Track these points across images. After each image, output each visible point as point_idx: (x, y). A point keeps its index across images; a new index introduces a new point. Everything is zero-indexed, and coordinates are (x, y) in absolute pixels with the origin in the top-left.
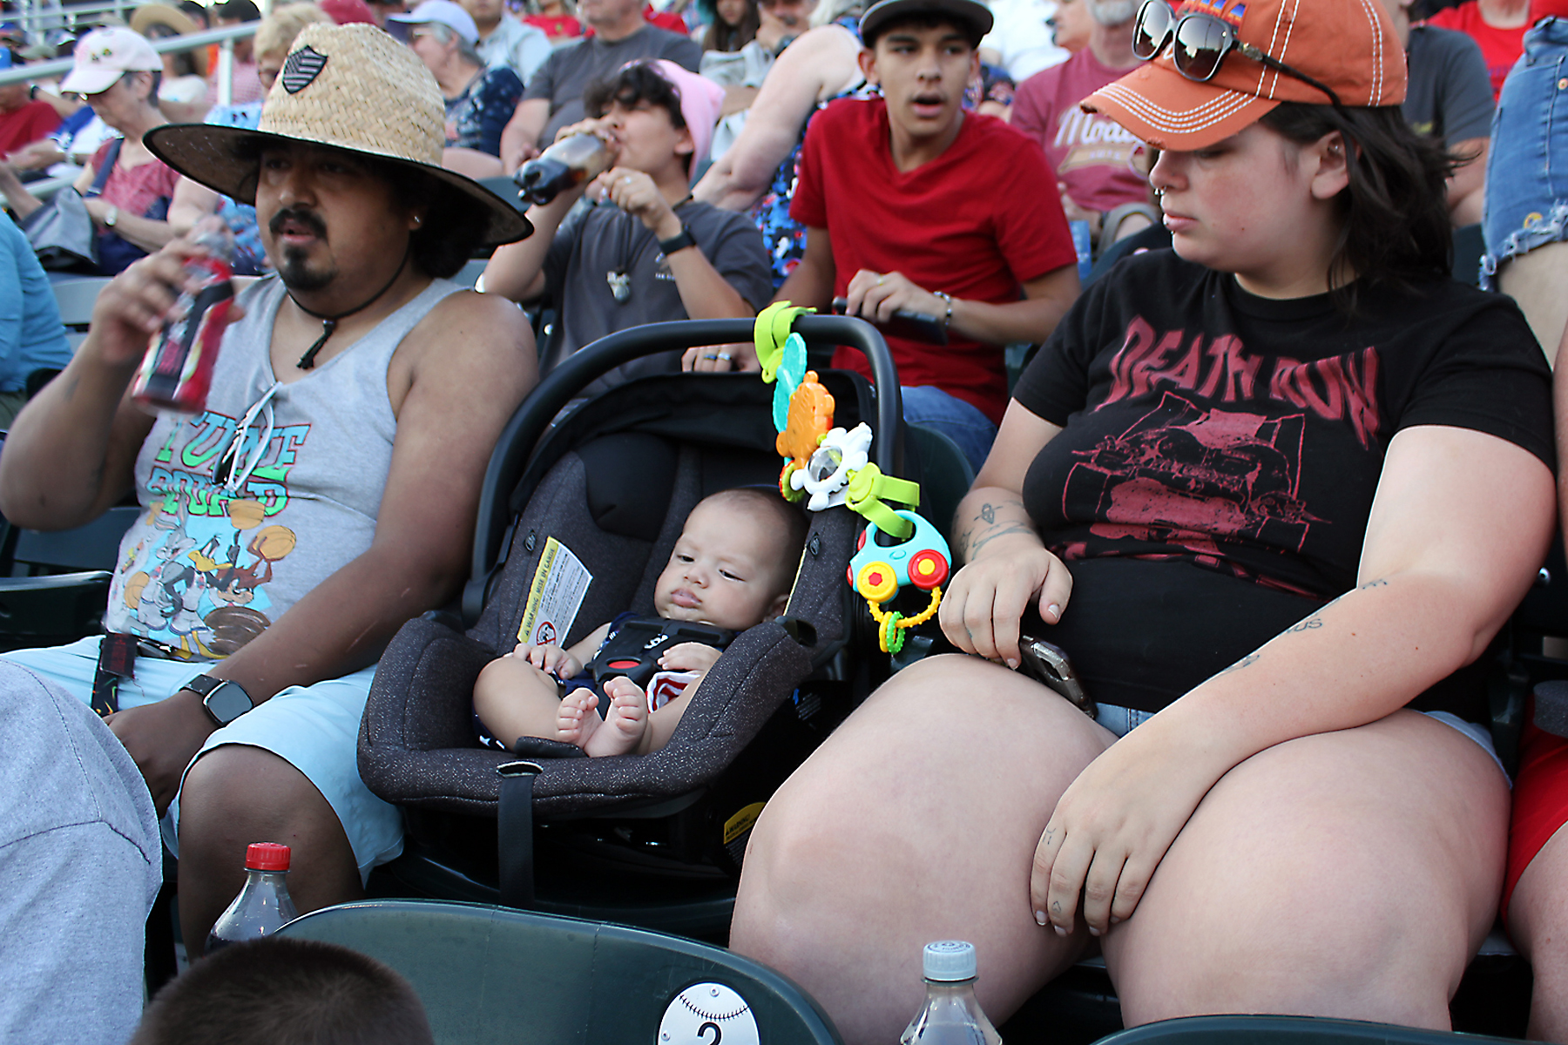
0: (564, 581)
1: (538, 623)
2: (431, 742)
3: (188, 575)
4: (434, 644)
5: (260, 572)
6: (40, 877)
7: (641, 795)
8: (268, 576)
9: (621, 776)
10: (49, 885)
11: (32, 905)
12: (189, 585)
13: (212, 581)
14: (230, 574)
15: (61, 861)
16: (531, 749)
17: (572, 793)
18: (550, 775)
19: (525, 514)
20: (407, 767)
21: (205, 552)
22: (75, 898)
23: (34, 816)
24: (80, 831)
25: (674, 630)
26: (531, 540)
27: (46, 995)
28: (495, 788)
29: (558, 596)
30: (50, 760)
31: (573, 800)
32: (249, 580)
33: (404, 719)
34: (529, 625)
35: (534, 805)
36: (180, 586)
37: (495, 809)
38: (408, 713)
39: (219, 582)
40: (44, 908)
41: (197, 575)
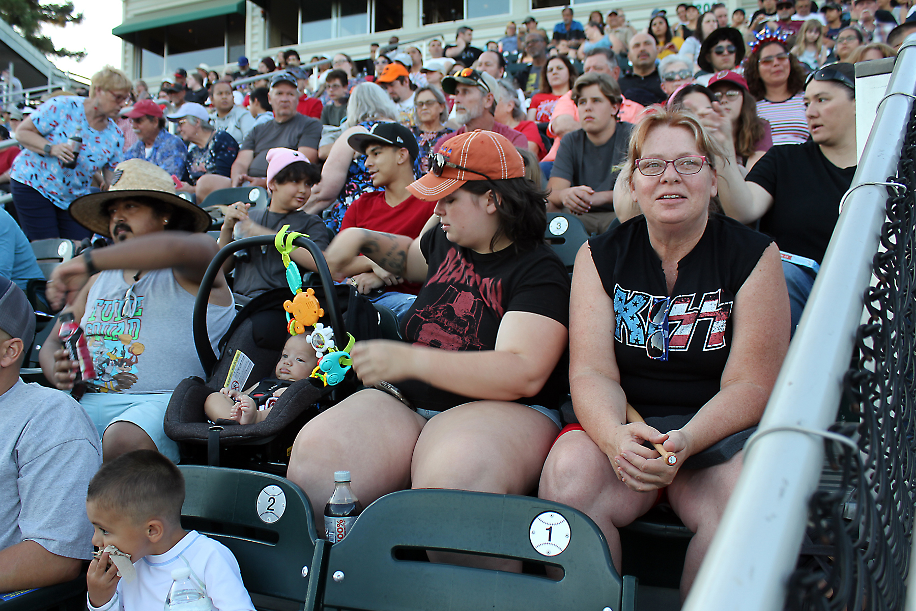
0: (243, 366)
1: (232, 381)
2: (188, 420)
3: (107, 361)
4: (192, 387)
5: (134, 360)
6: (70, 454)
7: (254, 436)
8: (137, 362)
9: (247, 430)
10: (72, 457)
11: (68, 463)
12: (108, 365)
13: (116, 363)
14: (122, 361)
15: (76, 450)
16: (221, 422)
17: (232, 436)
18: (225, 430)
19: (230, 342)
20: (179, 428)
21: (113, 353)
22: (80, 462)
23: (68, 436)
24: (81, 441)
25: (280, 384)
26: (230, 351)
27: (72, 489)
28: (208, 435)
29: (240, 371)
30: (71, 420)
31: (232, 438)
32: (130, 364)
33: (179, 412)
34: (229, 382)
35: (220, 441)
36: (105, 365)
37: (207, 442)
38: (181, 410)
39: (120, 363)
40: (71, 464)
41: (111, 362)
